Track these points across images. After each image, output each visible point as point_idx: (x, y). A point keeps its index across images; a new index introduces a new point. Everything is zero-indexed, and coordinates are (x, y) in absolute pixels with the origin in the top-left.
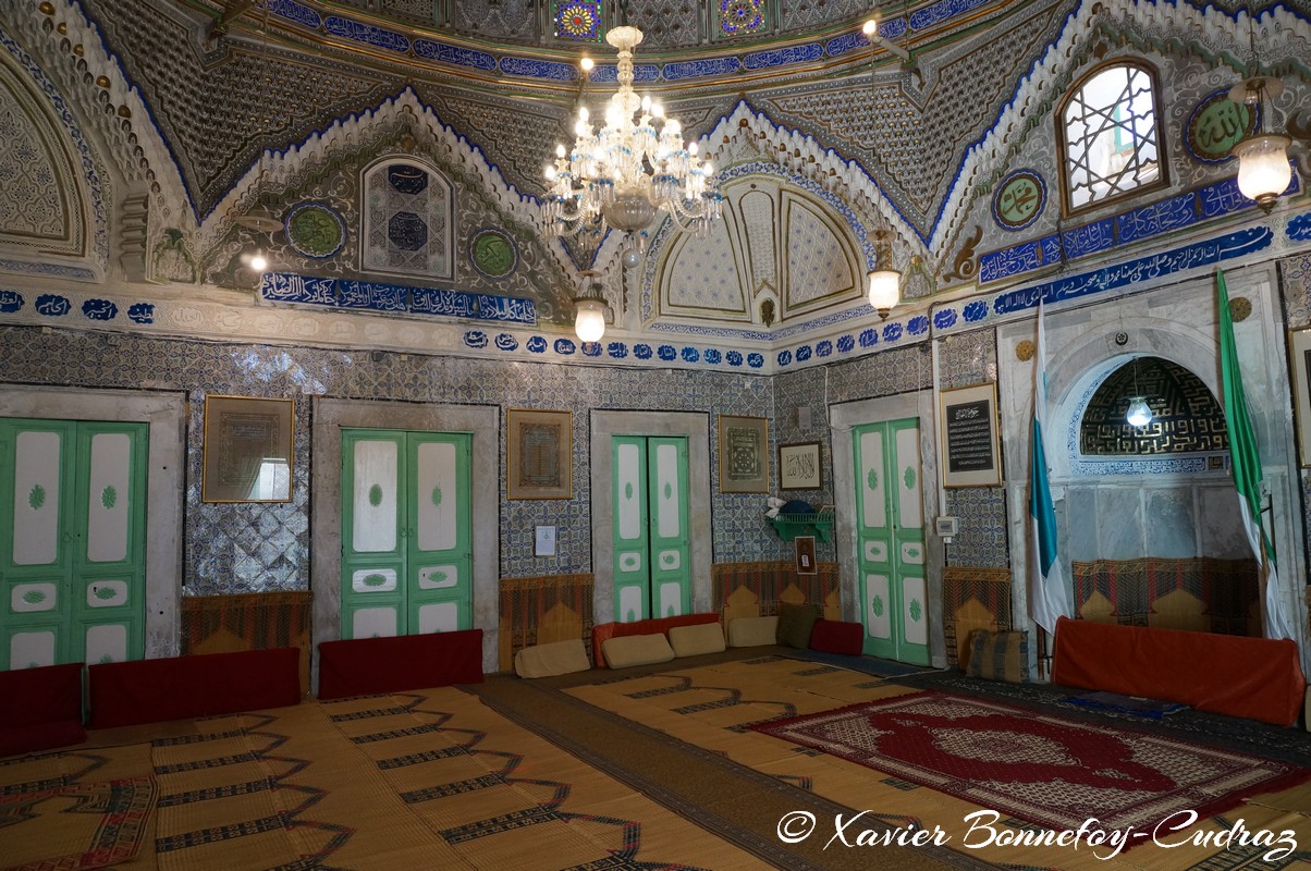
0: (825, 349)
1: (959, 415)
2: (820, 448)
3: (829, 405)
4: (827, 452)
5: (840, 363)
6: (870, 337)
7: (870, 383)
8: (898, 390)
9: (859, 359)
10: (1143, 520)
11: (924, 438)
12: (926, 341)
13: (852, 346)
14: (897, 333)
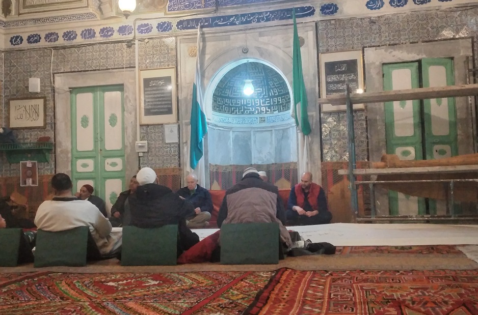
0: (53, 37)
1: (152, 84)
2: (45, 101)
3: (54, 74)
4: (51, 104)
5: (64, 48)
6: (89, 33)
7: (87, 62)
8: (109, 67)
9: (79, 46)
10: (232, 146)
11: (127, 96)
12: (131, 40)
13: (75, 38)
14: (110, 33)
